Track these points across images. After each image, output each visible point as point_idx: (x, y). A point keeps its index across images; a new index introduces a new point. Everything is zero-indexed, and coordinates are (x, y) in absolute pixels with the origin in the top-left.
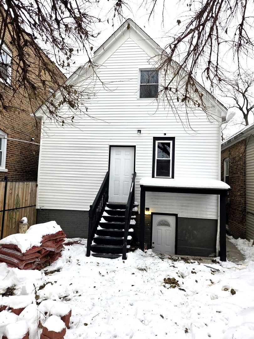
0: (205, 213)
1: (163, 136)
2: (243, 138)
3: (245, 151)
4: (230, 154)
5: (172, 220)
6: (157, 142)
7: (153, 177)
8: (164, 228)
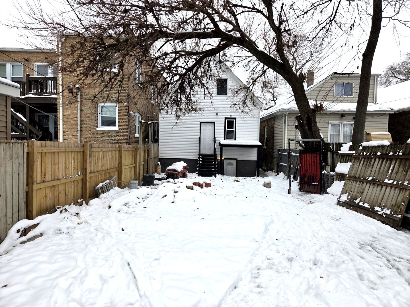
0: (251, 157)
1: (230, 117)
2: (273, 116)
3: (274, 124)
4: (268, 123)
5: (234, 162)
6: (227, 120)
7: (225, 139)
8: (230, 167)
